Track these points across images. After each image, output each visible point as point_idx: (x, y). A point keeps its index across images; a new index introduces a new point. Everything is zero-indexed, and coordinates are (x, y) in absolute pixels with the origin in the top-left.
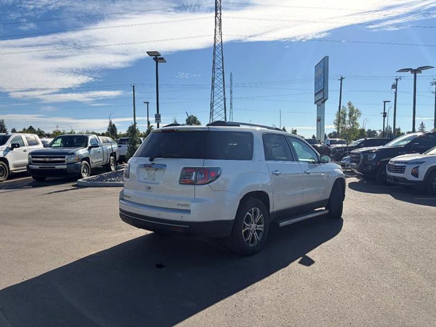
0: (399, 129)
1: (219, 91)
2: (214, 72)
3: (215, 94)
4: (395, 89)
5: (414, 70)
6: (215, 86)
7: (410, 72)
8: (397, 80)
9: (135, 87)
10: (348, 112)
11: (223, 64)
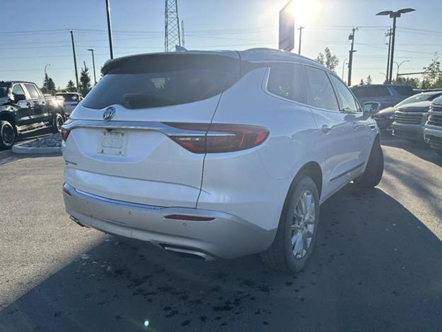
0: (362, 81)
1: (173, 39)
2: (167, 16)
3: (169, 42)
4: (352, 40)
5: (395, 13)
6: (169, 32)
7: (389, 15)
8: (354, 30)
9: (73, 33)
10: (325, 60)
11: (177, 7)
